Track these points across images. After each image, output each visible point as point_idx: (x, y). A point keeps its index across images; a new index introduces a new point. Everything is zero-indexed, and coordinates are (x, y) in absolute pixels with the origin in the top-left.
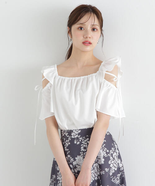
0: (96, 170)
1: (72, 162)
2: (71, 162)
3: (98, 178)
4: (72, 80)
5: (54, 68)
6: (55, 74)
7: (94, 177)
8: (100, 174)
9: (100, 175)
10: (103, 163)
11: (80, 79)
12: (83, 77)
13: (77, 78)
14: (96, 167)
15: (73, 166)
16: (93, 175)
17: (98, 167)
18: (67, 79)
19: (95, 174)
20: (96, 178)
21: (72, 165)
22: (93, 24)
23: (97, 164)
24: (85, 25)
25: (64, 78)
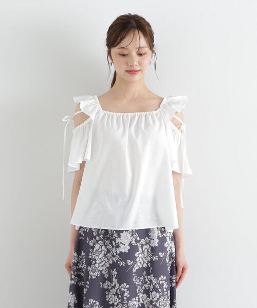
0: (146, 254)
1: (116, 238)
2: (114, 238)
3: (148, 265)
4: (123, 116)
5: (94, 100)
6: (97, 108)
7: (142, 263)
8: (151, 259)
9: (151, 261)
10: (157, 245)
11: (135, 116)
12: (139, 113)
13: (130, 115)
14: (146, 250)
15: (116, 244)
16: (141, 260)
17: (149, 250)
18: (116, 115)
19: (144, 259)
20: (145, 265)
21: (115, 242)
22: (138, 47)
23: (148, 246)
24: (127, 49)
25: (111, 113)
